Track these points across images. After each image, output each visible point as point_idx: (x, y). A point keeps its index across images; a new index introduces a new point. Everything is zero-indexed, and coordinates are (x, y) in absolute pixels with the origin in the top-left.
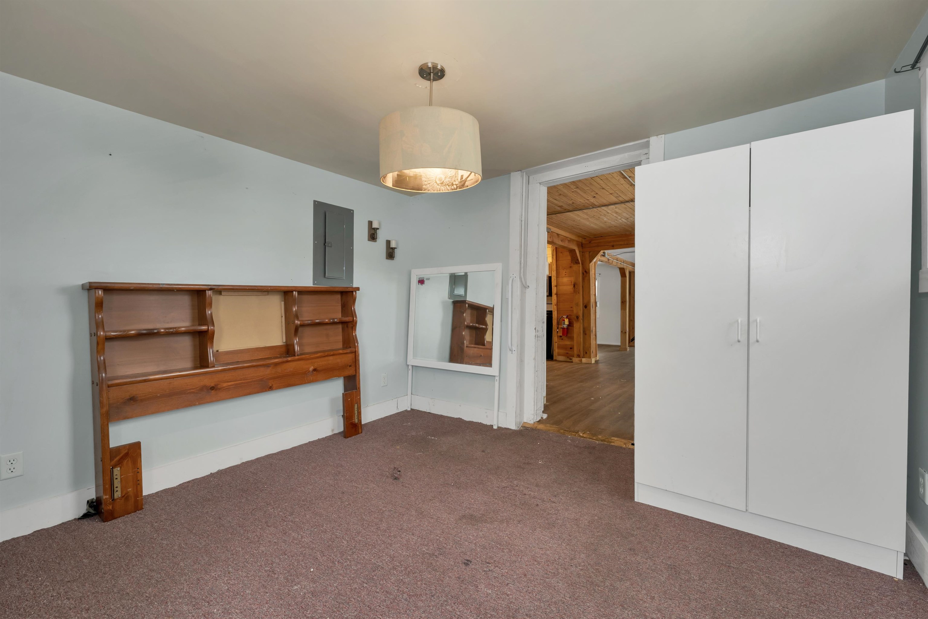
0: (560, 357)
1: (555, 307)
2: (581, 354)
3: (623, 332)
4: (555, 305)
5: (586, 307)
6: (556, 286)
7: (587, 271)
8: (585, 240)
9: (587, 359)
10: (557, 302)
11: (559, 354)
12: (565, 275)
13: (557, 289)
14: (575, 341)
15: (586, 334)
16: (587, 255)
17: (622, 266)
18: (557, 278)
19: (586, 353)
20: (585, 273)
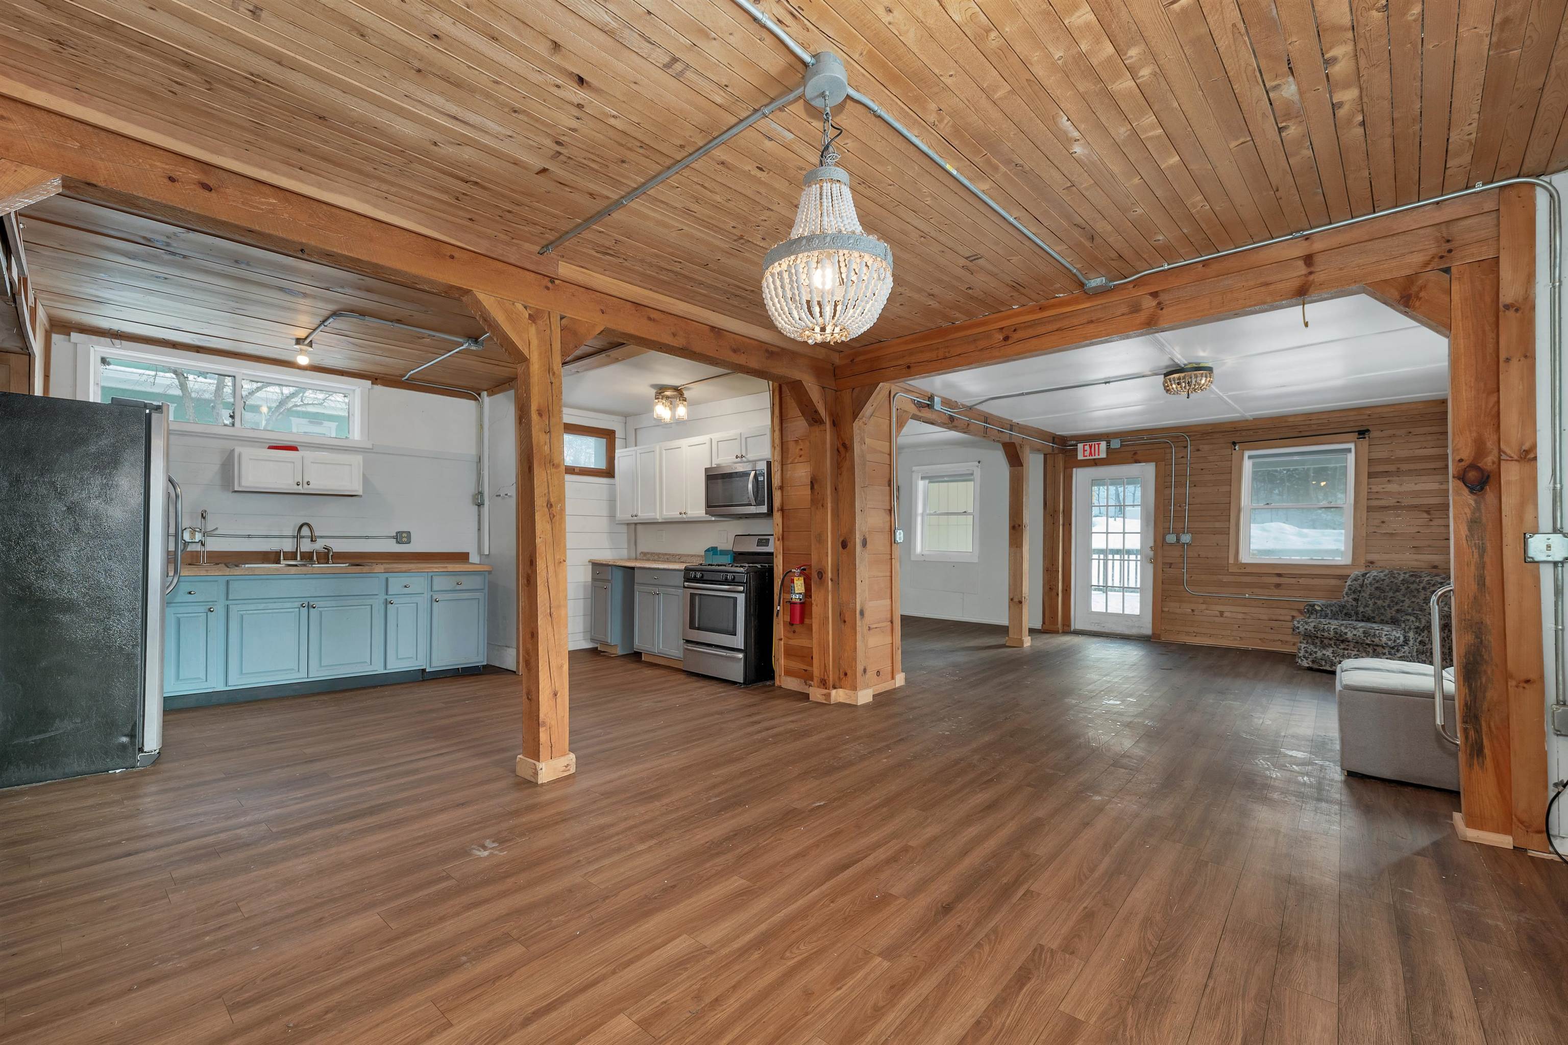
0: (789, 679)
1: (779, 544)
2: (829, 677)
3: (1016, 600)
4: (779, 540)
5: (844, 545)
6: (781, 488)
7: (847, 442)
8: (842, 354)
9: (847, 691)
10: (783, 531)
11: (789, 673)
12: (800, 456)
13: (782, 496)
14: (815, 641)
15: (845, 622)
16: (847, 397)
17: (1007, 440)
18: (782, 465)
19: (846, 674)
20: (842, 449)
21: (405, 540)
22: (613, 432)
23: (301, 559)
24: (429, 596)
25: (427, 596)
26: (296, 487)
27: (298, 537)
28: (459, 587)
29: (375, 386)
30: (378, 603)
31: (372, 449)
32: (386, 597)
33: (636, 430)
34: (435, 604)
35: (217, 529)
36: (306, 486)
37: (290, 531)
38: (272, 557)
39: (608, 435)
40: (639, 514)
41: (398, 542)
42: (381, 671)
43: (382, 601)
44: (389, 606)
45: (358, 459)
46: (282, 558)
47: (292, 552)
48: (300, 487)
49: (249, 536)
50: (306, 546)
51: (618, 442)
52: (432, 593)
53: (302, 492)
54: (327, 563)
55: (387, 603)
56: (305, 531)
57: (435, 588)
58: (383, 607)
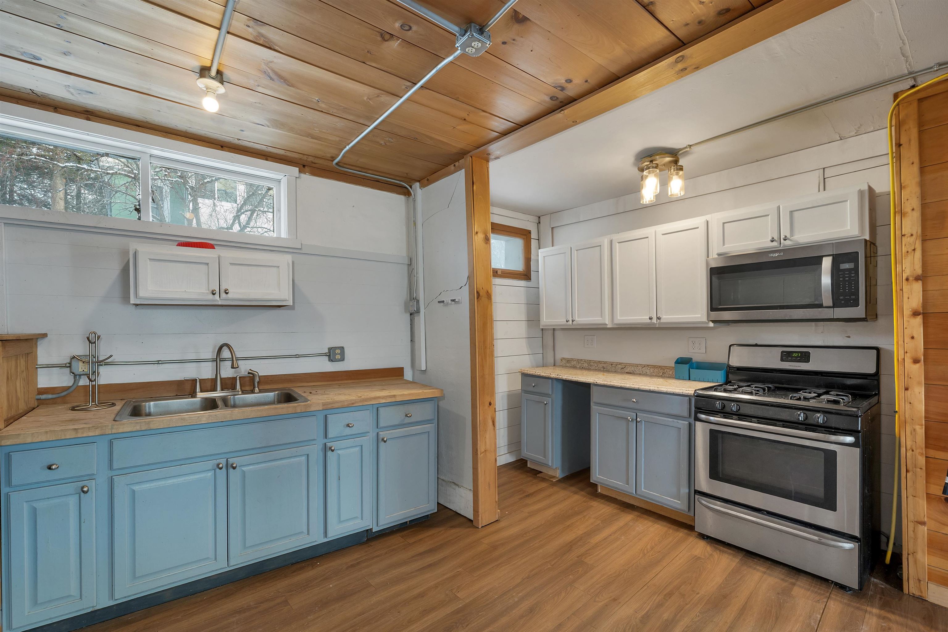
21: (338, 357)
22: (529, 232)
23: (222, 390)
24: (375, 434)
25: (372, 435)
26: (211, 296)
27: (218, 359)
28: (407, 420)
29: (303, 175)
30: (315, 451)
31: (300, 249)
32: (325, 441)
33: (552, 228)
34: (382, 444)
35: (111, 356)
36: (223, 295)
37: (210, 354)
38: (188, 387)
39: (525, 234)
40: (577, 319)
41: (331, 360)
42: (322, 540)
43: (321, 446)
44: (329, 453)
45: (286, 259)
46: (198, 389)
47: (212, 379)
48: (217, 296)
49: (158, 362)
50: (227, 372)
51: (534, 243)
52: (377, 430)
53: (220, 303)
54: (252, 392)
55: (326, 449)
56: (226, 353)
57: (382, 424)
58: (321, 454)
